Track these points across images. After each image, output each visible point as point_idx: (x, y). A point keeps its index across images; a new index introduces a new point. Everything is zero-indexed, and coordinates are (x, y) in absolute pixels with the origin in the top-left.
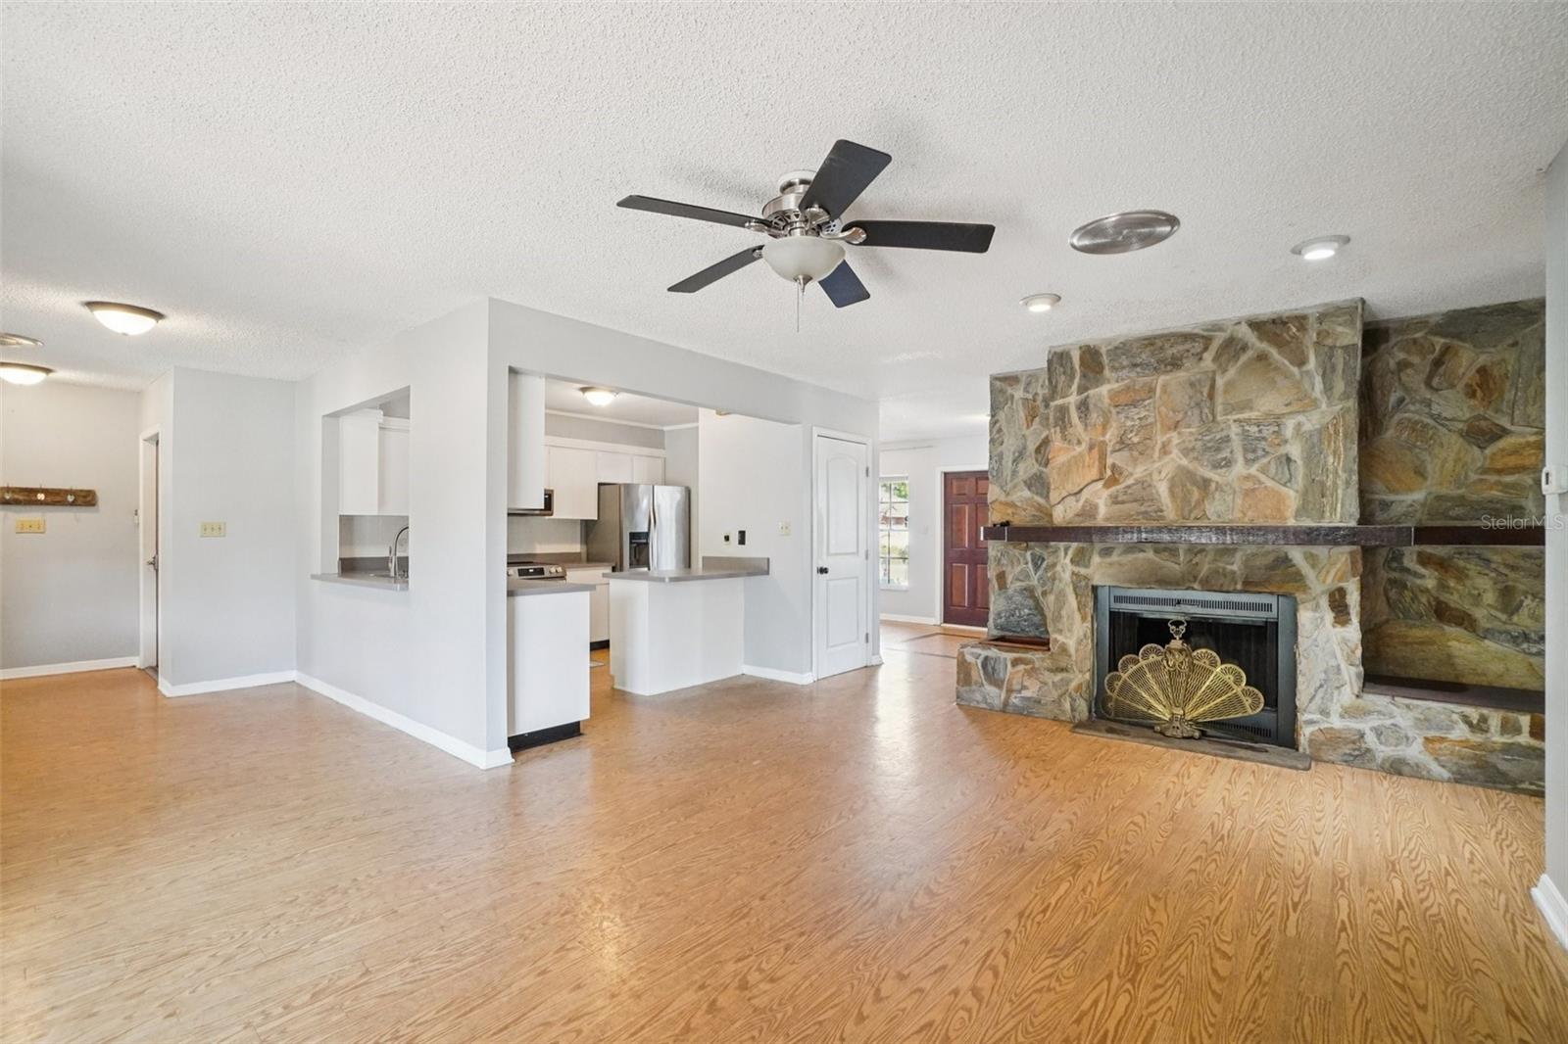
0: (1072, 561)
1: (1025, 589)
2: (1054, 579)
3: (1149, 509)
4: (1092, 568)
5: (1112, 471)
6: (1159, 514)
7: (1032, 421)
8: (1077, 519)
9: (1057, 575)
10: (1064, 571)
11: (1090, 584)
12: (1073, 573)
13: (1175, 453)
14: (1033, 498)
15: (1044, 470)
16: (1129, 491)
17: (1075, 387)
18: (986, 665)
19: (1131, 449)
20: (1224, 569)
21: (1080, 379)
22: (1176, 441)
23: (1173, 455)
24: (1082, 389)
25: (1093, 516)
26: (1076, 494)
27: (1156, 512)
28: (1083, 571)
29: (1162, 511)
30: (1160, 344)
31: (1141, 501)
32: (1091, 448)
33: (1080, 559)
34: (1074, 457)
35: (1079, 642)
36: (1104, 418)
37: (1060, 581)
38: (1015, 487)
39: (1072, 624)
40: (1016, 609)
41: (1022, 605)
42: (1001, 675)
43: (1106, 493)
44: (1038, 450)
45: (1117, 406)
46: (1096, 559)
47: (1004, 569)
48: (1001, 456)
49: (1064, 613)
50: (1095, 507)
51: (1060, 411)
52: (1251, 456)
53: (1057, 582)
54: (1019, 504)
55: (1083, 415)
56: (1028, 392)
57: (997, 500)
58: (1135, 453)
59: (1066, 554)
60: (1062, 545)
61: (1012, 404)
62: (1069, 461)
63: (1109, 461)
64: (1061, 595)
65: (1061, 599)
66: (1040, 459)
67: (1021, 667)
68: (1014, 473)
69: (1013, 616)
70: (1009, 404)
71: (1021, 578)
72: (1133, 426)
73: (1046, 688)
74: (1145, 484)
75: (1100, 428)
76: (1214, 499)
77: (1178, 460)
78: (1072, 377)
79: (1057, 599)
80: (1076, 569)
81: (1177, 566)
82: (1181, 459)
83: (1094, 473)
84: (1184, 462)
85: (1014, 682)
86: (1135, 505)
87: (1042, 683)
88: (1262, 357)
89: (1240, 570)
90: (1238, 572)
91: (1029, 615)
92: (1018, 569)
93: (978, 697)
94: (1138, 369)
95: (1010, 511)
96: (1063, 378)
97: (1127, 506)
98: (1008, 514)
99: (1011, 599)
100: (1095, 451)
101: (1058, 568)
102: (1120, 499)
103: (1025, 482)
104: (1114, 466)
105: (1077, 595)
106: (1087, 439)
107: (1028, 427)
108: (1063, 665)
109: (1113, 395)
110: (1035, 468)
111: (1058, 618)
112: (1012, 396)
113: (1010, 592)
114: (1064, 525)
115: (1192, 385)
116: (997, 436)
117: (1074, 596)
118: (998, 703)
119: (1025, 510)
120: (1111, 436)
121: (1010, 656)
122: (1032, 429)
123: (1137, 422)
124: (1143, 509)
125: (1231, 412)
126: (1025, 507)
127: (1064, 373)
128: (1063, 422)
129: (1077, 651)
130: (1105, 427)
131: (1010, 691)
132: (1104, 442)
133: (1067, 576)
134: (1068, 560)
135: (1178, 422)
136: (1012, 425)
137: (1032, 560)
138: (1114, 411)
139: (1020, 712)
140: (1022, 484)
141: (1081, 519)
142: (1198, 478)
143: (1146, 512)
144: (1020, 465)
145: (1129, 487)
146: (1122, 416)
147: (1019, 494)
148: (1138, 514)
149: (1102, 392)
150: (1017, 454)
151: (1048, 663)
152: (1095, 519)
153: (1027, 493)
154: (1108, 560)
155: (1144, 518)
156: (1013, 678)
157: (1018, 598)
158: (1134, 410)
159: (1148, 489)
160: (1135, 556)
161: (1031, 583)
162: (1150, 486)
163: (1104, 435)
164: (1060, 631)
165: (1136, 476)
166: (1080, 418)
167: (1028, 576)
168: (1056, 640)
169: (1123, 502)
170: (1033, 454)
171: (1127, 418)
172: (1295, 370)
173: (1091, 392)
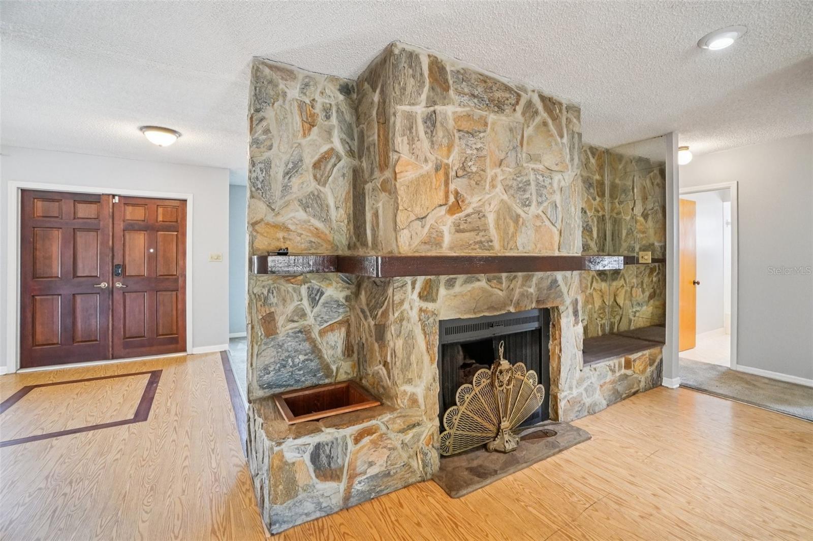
0: (420, 296)
1: (300, 332)
2: (402, 320)
3: (483, 239)
4: (439, 301)
5: (456, 198)
6: (490, 244)
7: (310, 130)
8: (424, 247)
9: (405, 314)
10: (411, 308)
11: (437, 320)
12: (421, 310)
13: (499, 188)
14: (309, 222)
15: (322, 189)
16: (469, 220)
17: (424, 96)
18: (319, 456)
19: (470, 178)
20: (527, 291)
21: (429, 91)
22: (500, 178)
23: (497, 190)
24: (431, 102)
25: (439, 244)
26: (422, 218)
27: (488, 242)
28: (430, 306)
29: (491, 241)
30: (490, 84)
31: (476, 230)
32: (437, 169)
33: (428, 294)
34: (422, 176)
35: (428, 389)
36: (449, 140)
37: (408, 320)
38: (287, 205)
39: (421, 370)
40: (289, 357)
41: (296, 351)
42: (340, 461)
43: (450, 220)
44: (316, 165)
45: (459, 131)
46: (442, 291)
47: (273, 310)
48: (268, 165)
49: (413, 358)
50: (440, 234)
51: (408, 119)
52: (540, 200)
53: (404, 323)
54: (292, 227)
55: (429, 131)
56: (305, 94)
57: (262, 220)
58: (473, 183)
59: (413, 288)
60: (409, 279)
61: (284, 101)
62: (418, 179)
63: (452, 187)
64: (410, 336)
65: (410, 341)
66: (318, 176)
67: (366, 440)
68: (286, 188)
69: (285, 366)
70: (280, 102)
71: (296, 318)
72: (472, 154)
73: (396, 453)
74: (480, 214)
75: (445, 149)
76: (521, 232)
77: (501, 194)
78: (422, 84)
79: (406, 342)
80: (425, 305)
81: (500, 293)
82: (503, 194)
83: (439, 197)
84: (505, 197)
85: (359, 463)
86: (473, 234)
87: (390, 449)
88: (545, 124)
89: (535, 292)
90: (534, 294)
91: (303, 361)
92: (291, 308)
93: (309, 506)
94: (476, 100)
95: (280, 235)
96: (412, 81)
97: (467, 234)
98: (278, 240)
99: (281, 347)
100: (441, 172)
101: (406, 306)
102: (461, 227)
103: (300, 201)
104: (457, 193)
105: (425, 334)
106: (433, 158)
107: (304, 135)
108: (414, 420)
109: (458, 118)
110: (313, 186)
111: (407, 366)
112: (285, 94)
113: (281, 337)
114: (410, 254)
115: (511, 130)
116: (264, 137)
117: (423, 336)
118: (336, 501)
119: (300, 235)
120: (454, 160)
121: (351, 431)
122: (309, 138)
123: (475, 152)
124: (478, 239)
125: (530, 161)
126: (299, 231)
127: (414, 76)
128: (411, 132)
129: (426, 398)
130: (450, 148)
131: (351, 478)
132: (447, 165)
133: (414, 314)
134: (415, 296)
135: (502, 160)
136: (284, 128)
137: (309, 296)
138: (457, 135)
139: (367, 498)
140: (297, 203)
141: (428, 247)
142: (514, 214)
143: (481, 242)
144: (293, 179)
145: (468, 215)
146: (463, 142)
147: (292, 215)
148: (476, 243)
149: (449, 111)
150: (291, 165)
151: (399, 424)
152: (441, 247)
153: (301, 215)
154: (452, 292)
155: (480, 248)
156: (356, 459)
157: (291, 344)
158: (472, 139)
159: (483, 219)
160: (473, 285)
161: (306, 323)
162: (484, 216)
163: (448, 159)
164: (410, 381)
165: (474, 205)
166: (426, 133)
167: (303, 315)
168: (405, 392)
169: (463, 231)
170: (311, 169)
171: (467, 145)
172: (559, 139)
173: (438, 108)
